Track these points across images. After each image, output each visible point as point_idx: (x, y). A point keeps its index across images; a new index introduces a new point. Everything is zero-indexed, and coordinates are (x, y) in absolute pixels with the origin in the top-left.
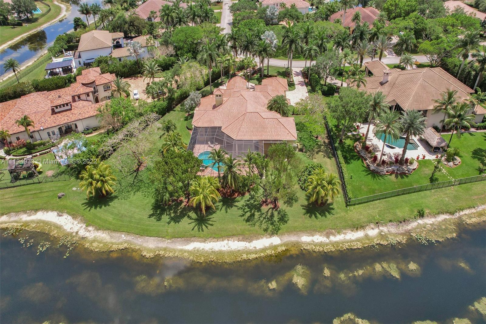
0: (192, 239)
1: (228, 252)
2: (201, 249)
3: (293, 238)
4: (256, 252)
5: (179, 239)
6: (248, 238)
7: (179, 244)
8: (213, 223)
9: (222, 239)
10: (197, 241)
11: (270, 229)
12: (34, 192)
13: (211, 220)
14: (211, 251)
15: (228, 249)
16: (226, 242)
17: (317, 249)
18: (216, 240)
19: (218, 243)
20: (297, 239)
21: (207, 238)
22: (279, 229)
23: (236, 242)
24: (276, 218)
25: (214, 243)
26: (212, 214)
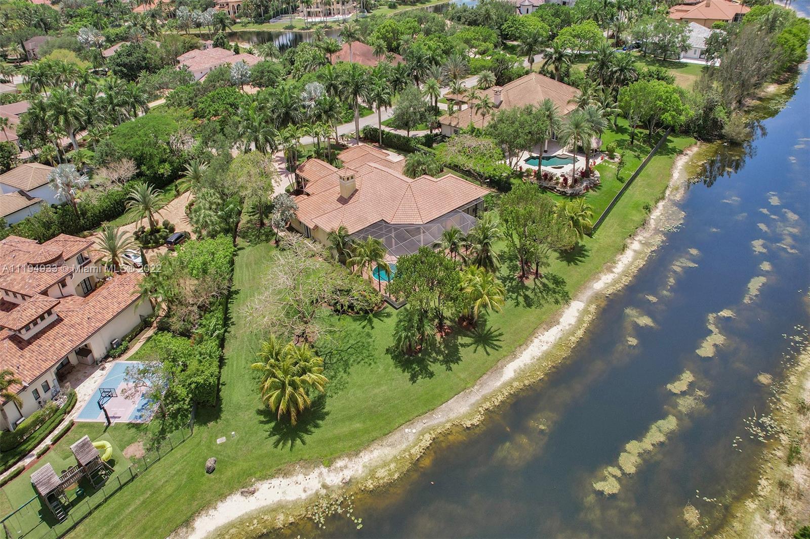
0: (499, 365)
1: (553, 348)
2: (522, 366)
3: (589, 293)
4: (578, 327)
5: (485, 377)
6: (552, 322)
7: (492, 380)
8: (500, 332)
9: (529, 342)
10: (509, 362)
11: (560, 299)
12: (138, 502)
13: (492, 330)
14: (535, 360)
15: (549, 345)
16: (536, 341)
17: (619, 286)
18: (524, 346)
19: (531, 348)
20: (592, 292)
21: (514, 352)
22: (567, 293)
23: (546, 333)
24: (551, 286)
25: (527, 351)
26: (485, 325)
